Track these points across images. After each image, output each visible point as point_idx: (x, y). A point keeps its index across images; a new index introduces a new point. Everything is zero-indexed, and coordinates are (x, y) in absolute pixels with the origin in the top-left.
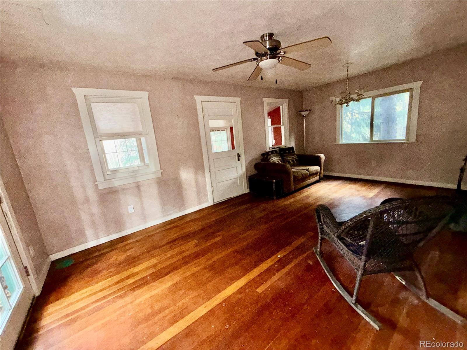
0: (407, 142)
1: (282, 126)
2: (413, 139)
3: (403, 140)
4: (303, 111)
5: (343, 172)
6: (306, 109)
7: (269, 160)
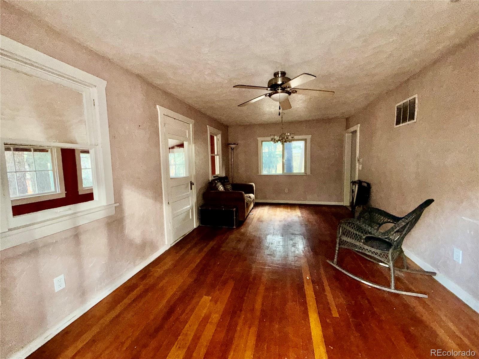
0: (305, 174)
1: (216, 155)
2: (309, 172)
3: (303, 173)
4: (232, 144)
5: (265, 198)
6: (234, 143)
7: (218, 189)
